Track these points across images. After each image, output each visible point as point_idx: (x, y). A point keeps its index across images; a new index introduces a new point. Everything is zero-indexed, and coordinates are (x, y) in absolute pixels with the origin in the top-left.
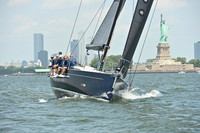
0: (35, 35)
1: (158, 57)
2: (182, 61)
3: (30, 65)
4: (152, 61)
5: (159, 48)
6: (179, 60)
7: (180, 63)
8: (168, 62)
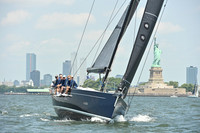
0: (28, 55)
1: (151, 80)
2: (174, 84)
3: (21, 84)
4: (144, 84)
5: (152, 72)
6: (171, 83)
7: (172, 87)
8: (160, 86)
